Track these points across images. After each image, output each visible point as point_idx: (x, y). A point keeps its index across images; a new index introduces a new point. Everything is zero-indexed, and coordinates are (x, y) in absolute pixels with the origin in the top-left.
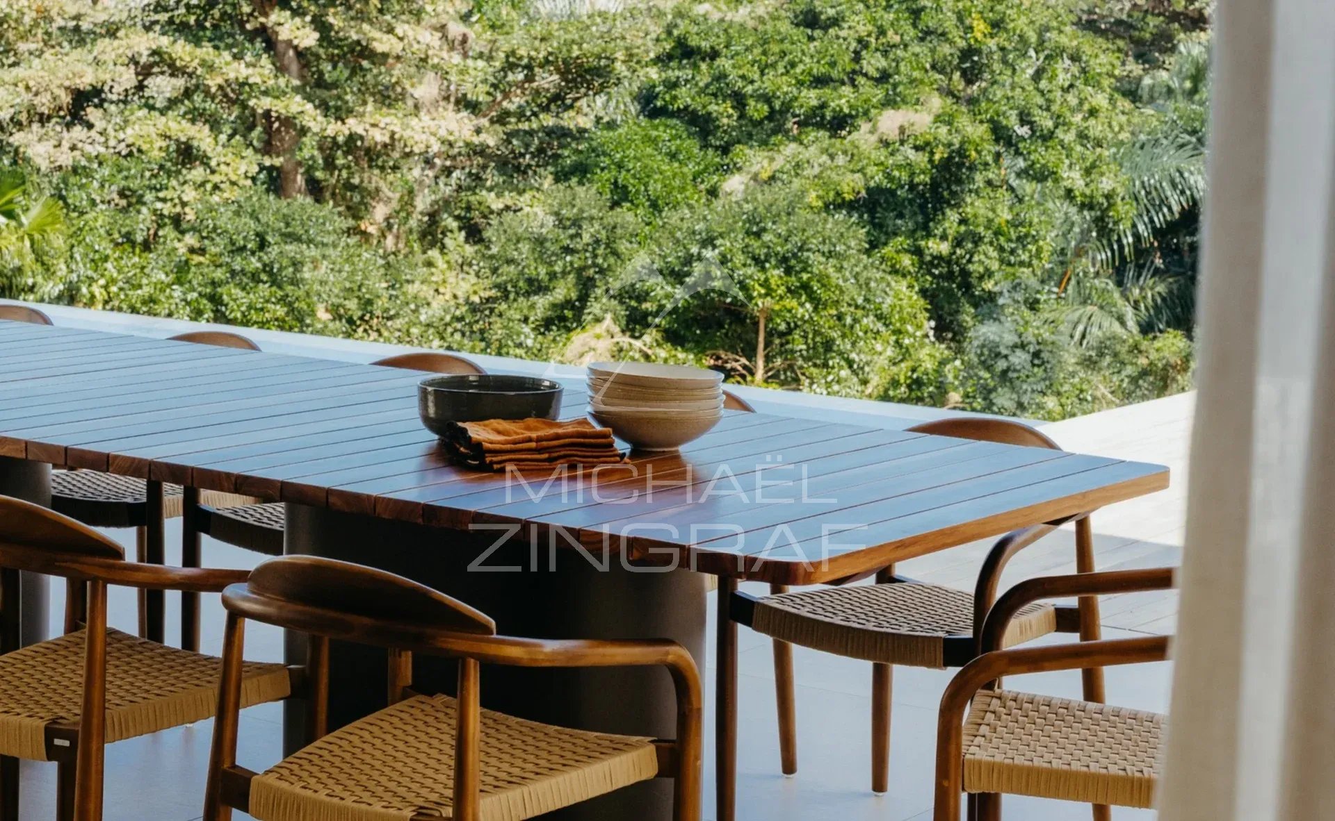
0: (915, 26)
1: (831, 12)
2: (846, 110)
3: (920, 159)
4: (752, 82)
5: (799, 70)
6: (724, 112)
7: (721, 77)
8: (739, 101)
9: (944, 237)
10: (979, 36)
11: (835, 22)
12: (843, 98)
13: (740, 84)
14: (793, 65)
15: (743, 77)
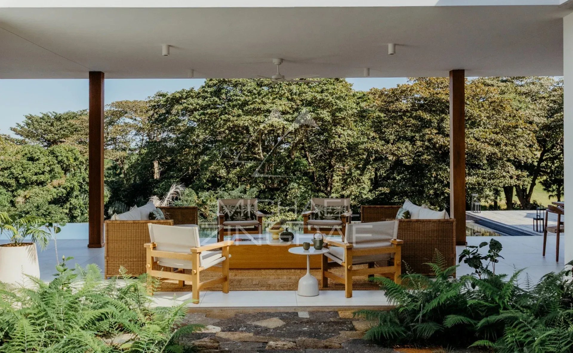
0: (57, 160)
1: (37, 157)
2: (43, 180)
3: (64, 191)
4: (20, 175)
5: (31, 171)
6: (13, 182)
7: (12, 173)
8: (17, 179)
9: (66, 208)
10: (71, 162)
11: (38, 160)
12: (42, 178)
13: (17, 175)
14: (30, 170)
15: (18, 173)
